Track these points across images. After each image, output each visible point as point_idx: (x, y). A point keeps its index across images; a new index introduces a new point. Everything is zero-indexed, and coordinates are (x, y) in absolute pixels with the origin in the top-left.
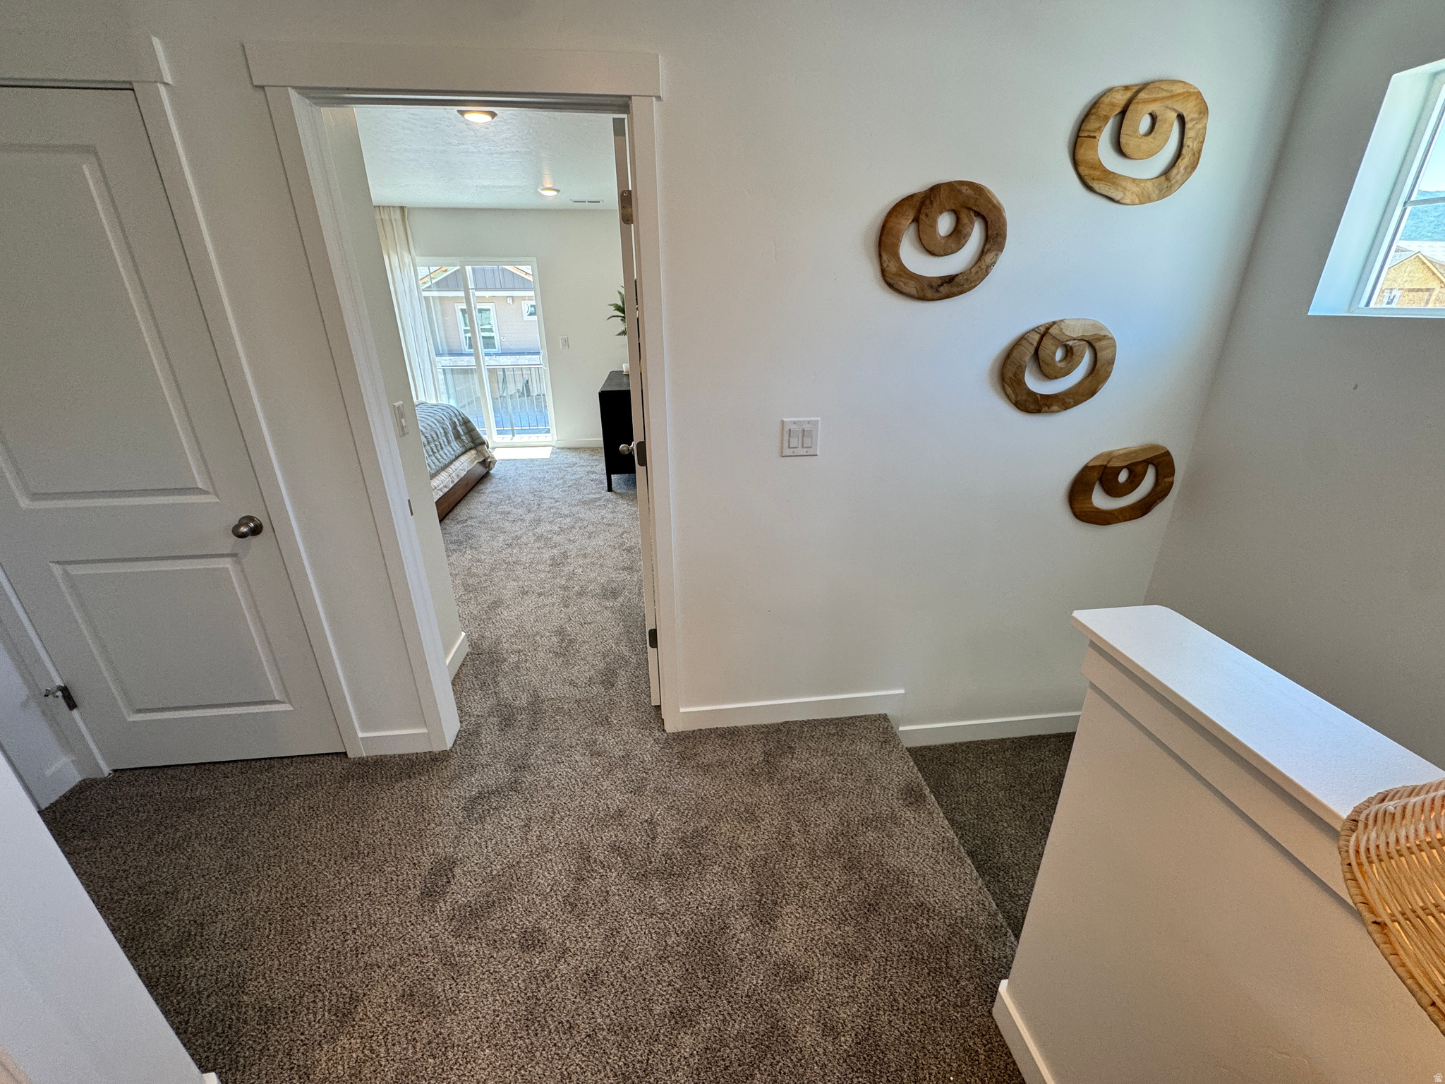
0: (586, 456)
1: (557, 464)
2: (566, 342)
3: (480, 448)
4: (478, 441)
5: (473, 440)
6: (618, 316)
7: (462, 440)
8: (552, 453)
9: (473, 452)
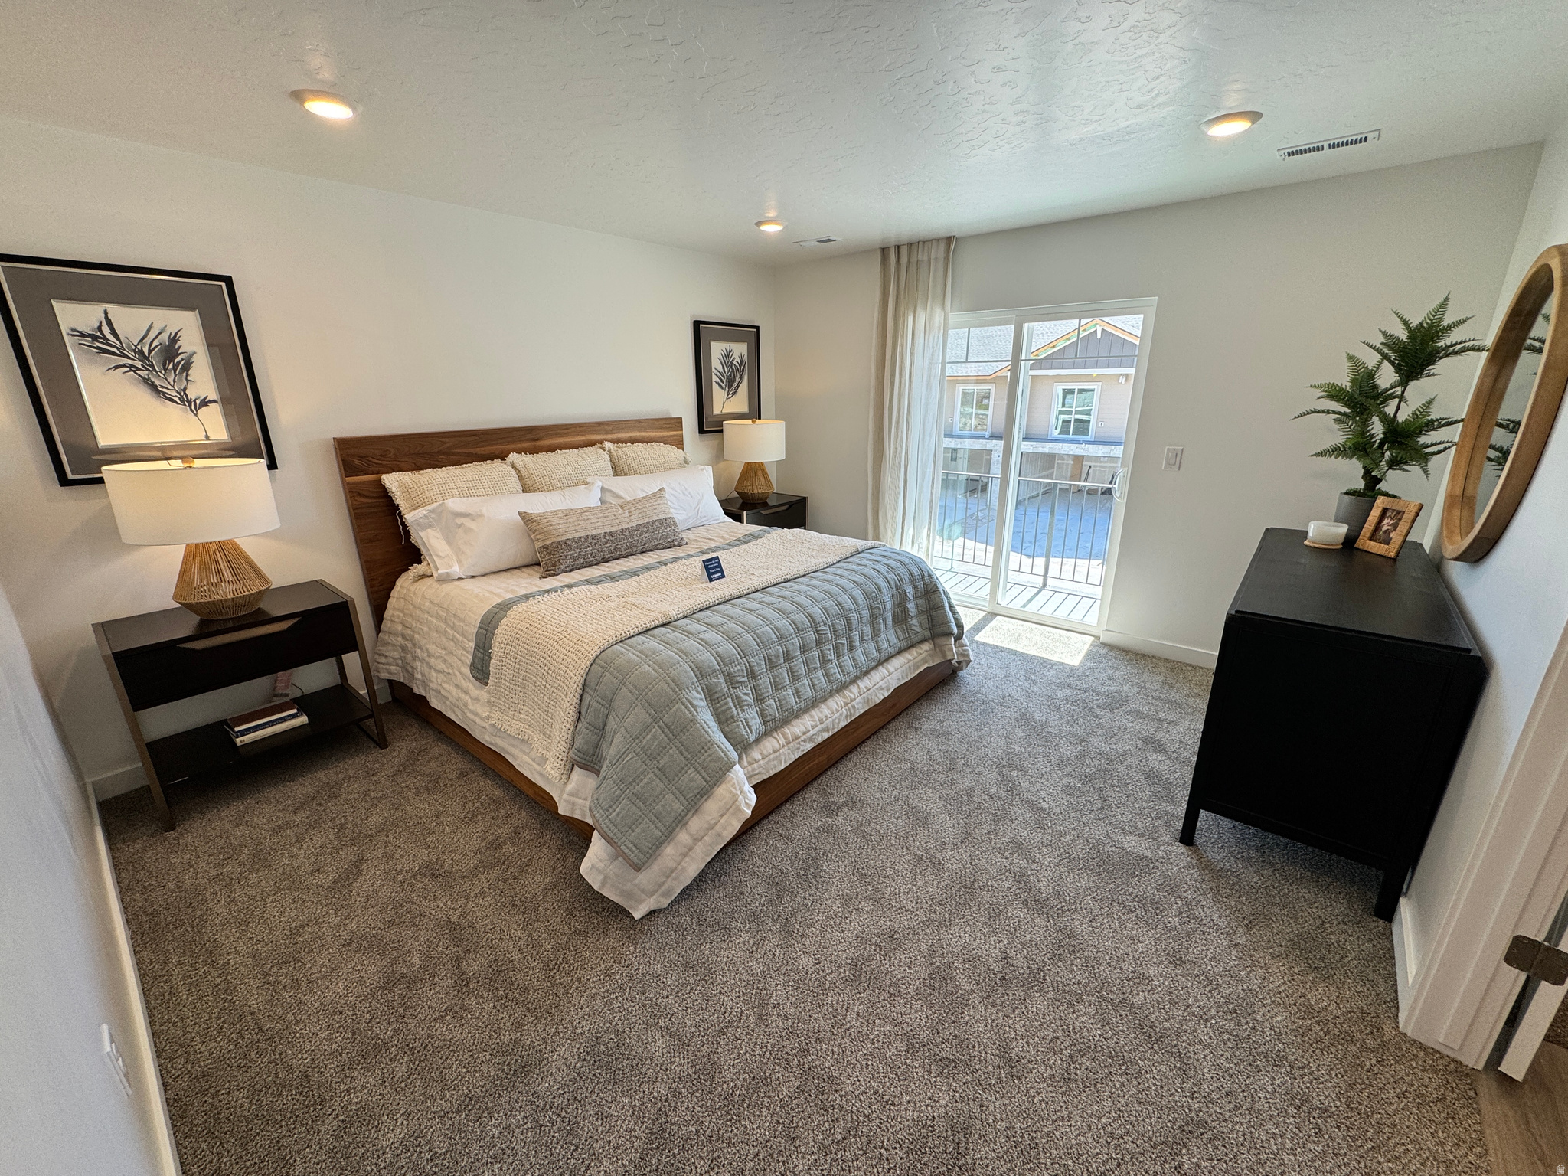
0: (1154, 681)
1: (1086, 690)
2: (1177, 460)
3: (941, 641)
4: (938, 630)
5: (931, 628)
6: (1328, 412)
7: (909, 627)
8: (1090, 656)
9: (926, 647)
